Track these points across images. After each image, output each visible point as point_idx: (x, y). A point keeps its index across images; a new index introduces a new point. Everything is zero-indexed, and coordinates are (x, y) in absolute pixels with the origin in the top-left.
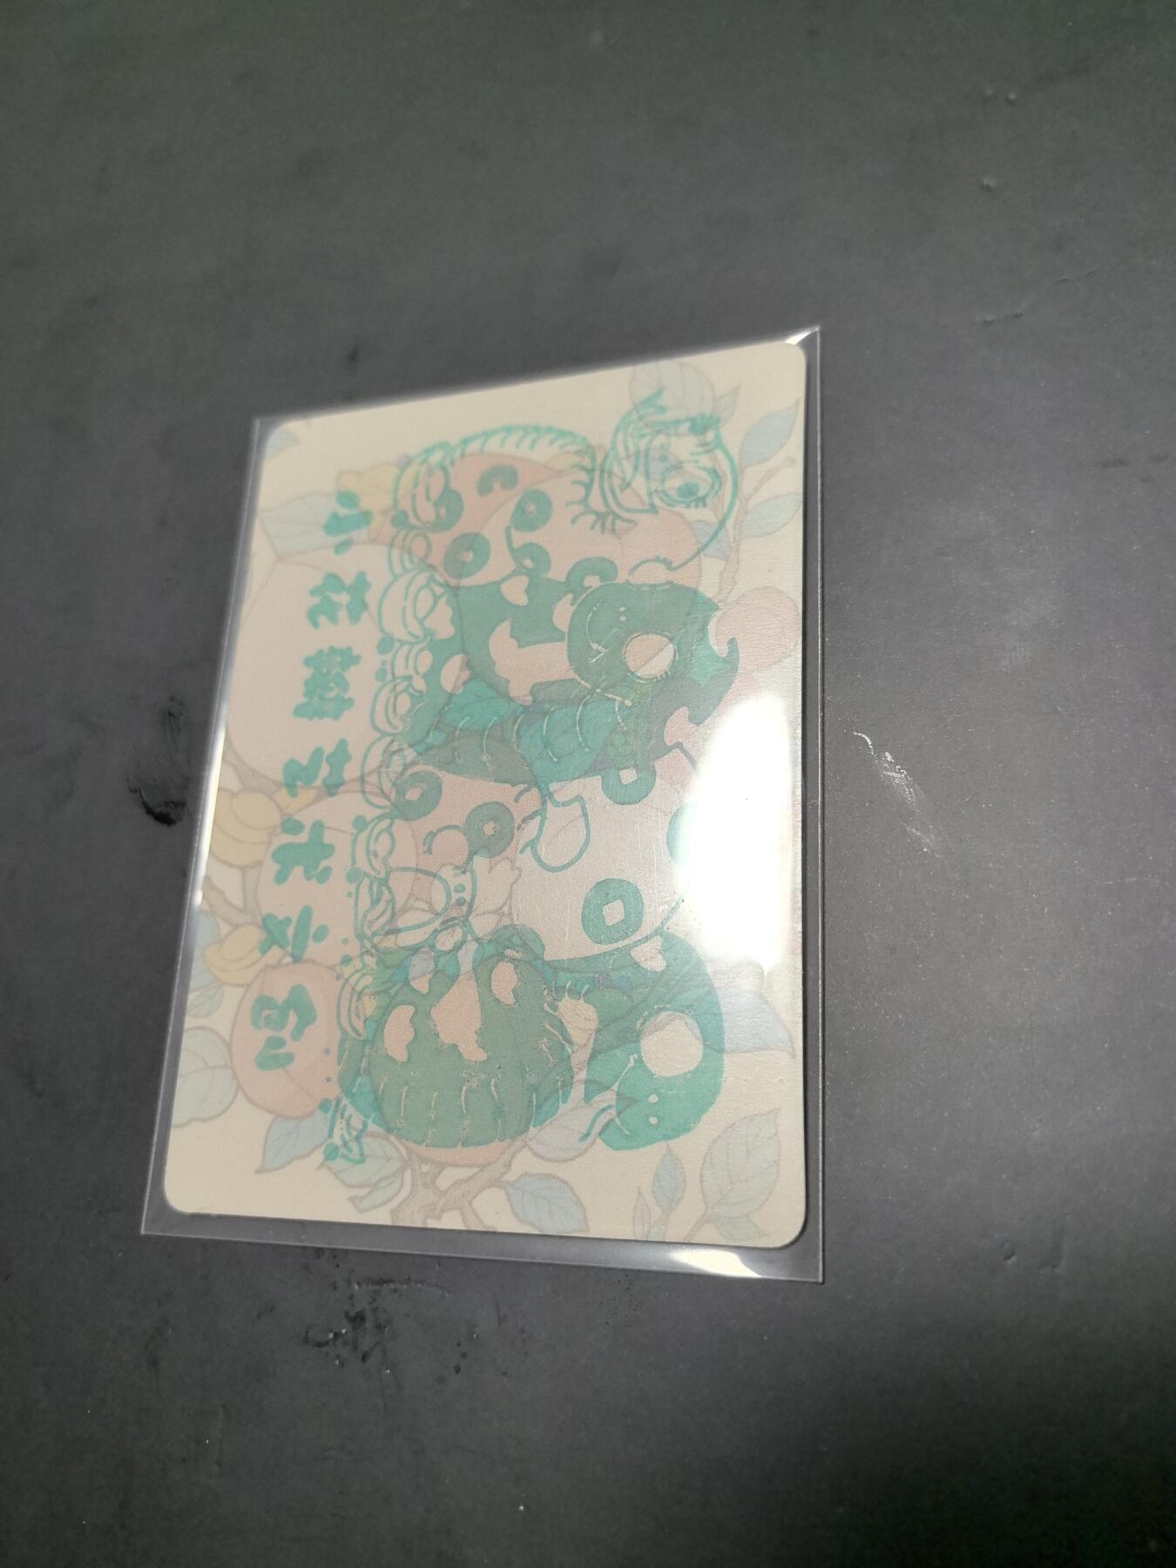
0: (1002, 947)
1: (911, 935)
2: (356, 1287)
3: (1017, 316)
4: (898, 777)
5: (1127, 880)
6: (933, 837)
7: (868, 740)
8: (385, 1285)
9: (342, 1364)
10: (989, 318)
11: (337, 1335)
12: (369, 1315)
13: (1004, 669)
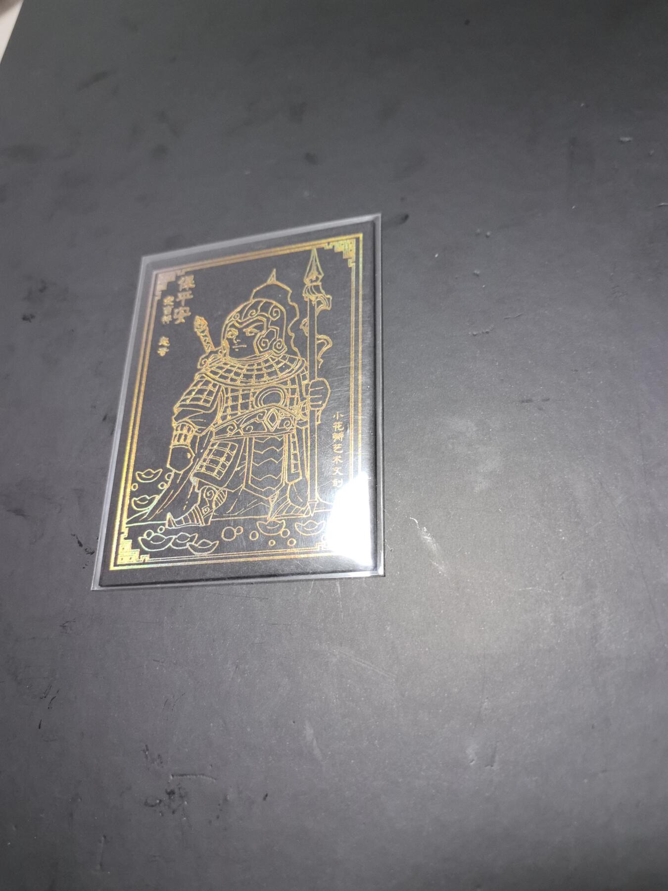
0: (472, 618)
1: (433, 611)
2: (171, 777)
3: (487, 333)
4: (428, 538)
6: (443, 567)
7: (416, 521)
8: (185, 777)
9: (163, 815)
10: (475, 333)
11: (161, 801)
12: (176, 790)
13: (477, 492)
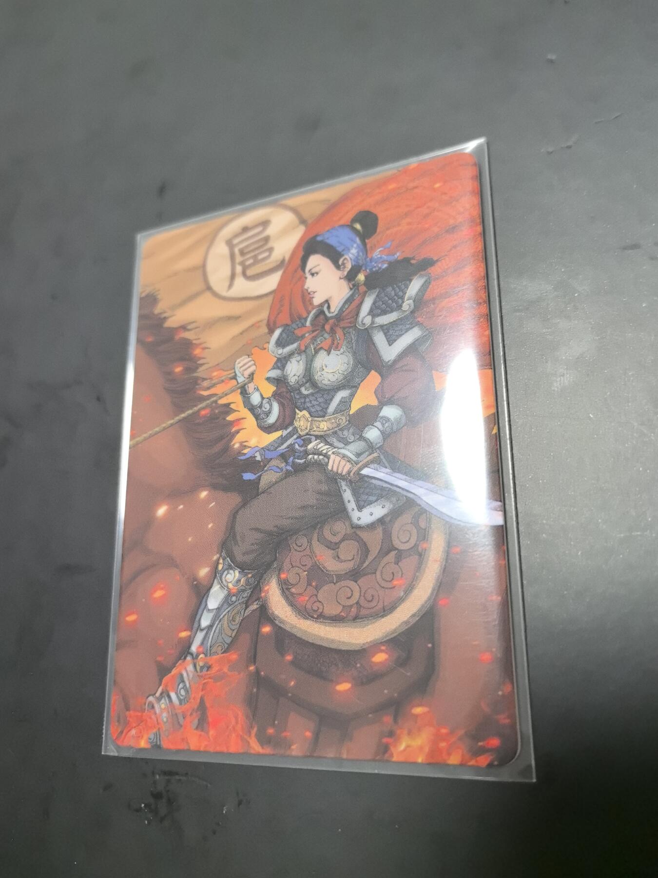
5: (633, 534)
